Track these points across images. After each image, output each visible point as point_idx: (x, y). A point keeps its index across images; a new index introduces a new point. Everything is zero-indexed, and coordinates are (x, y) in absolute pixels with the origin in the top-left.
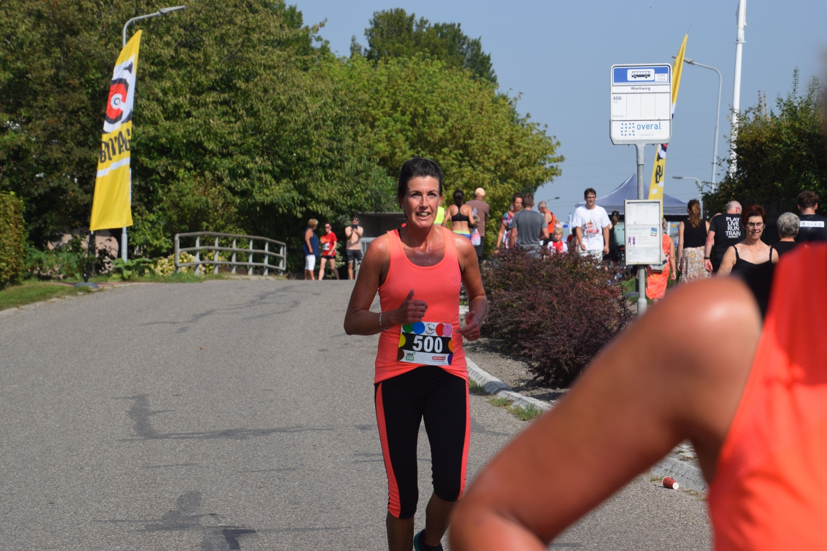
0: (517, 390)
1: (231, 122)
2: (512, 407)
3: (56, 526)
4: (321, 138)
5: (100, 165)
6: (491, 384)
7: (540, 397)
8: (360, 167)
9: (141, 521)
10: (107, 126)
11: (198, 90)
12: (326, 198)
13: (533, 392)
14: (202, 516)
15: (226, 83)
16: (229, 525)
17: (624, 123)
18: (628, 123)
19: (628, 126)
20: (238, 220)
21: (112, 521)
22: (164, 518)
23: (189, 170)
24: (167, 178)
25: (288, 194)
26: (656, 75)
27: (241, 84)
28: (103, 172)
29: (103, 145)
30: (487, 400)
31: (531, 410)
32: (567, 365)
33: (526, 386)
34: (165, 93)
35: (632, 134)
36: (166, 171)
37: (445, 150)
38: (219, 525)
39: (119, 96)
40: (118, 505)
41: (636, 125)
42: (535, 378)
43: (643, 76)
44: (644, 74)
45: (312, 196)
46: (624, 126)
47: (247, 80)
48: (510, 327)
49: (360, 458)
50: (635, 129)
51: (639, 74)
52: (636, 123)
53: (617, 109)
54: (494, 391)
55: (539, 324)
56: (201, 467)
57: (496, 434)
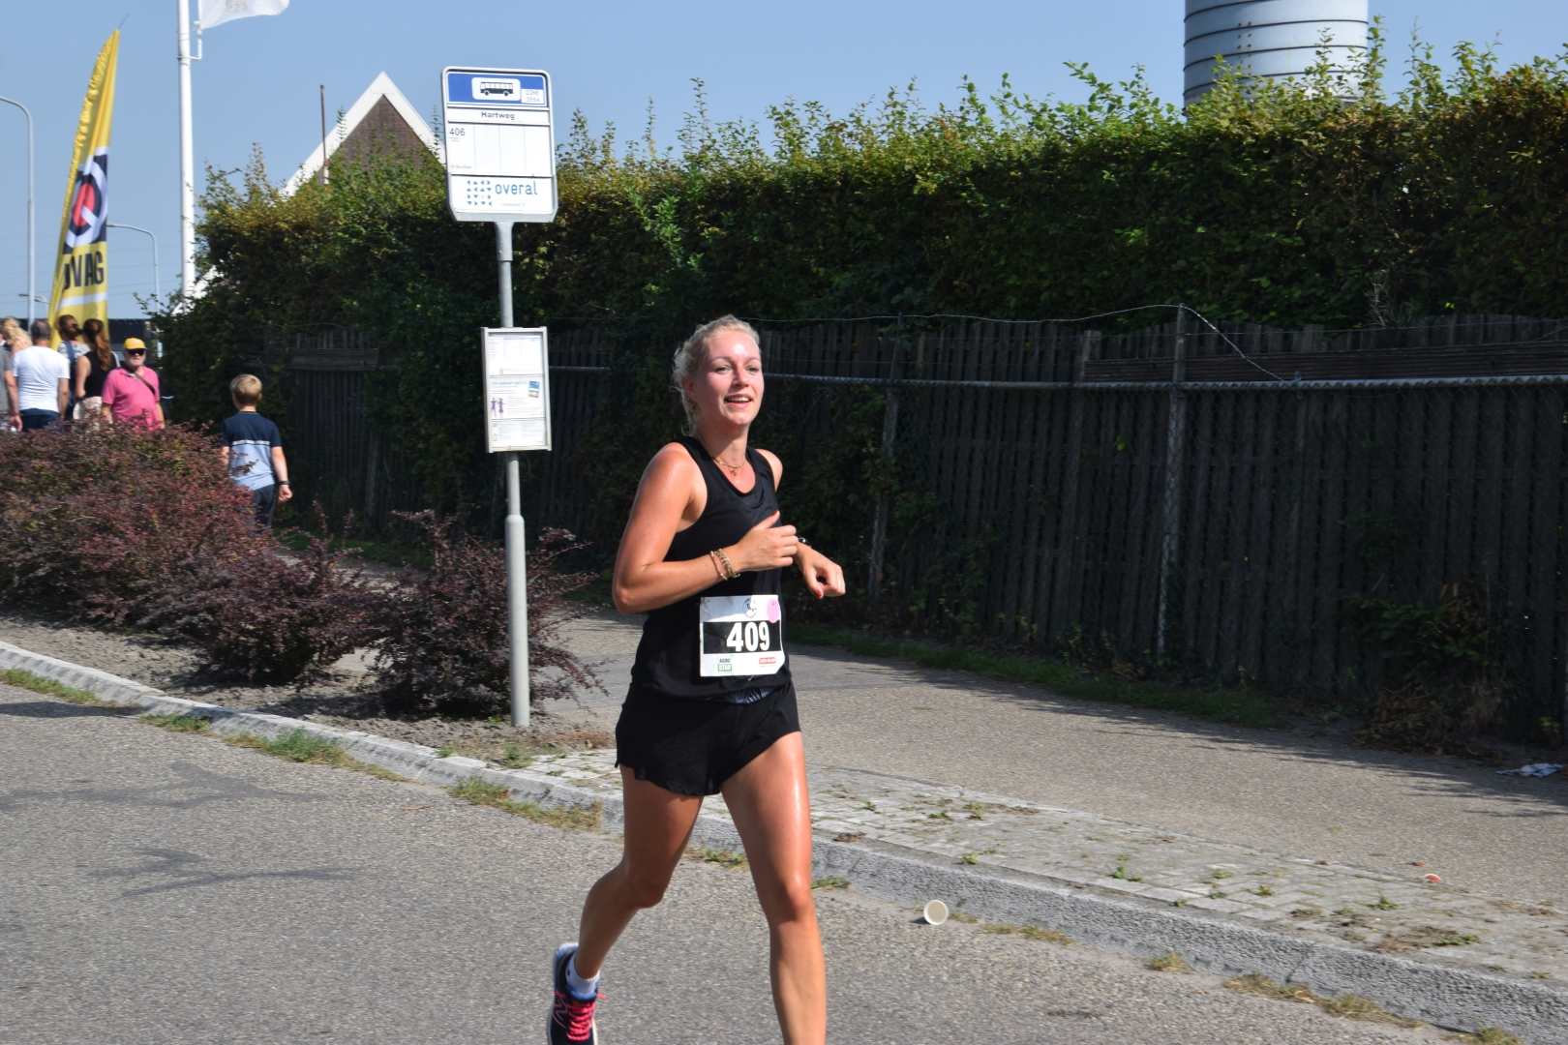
2: (216, 730)
6: (105, 683)
17: (473, 180)
18: (479, 180)
26: (524, 91)
30: (134, 718)
35: (487, 201)
41: (493, 186)
43: (500, 91)
44: (503, 87)
46: (472, 187)
50: (492, 193)
51: (493, 86)
52: (494, 182)
53: (459, 153)
54: (124, 697)
57: (297, 797)
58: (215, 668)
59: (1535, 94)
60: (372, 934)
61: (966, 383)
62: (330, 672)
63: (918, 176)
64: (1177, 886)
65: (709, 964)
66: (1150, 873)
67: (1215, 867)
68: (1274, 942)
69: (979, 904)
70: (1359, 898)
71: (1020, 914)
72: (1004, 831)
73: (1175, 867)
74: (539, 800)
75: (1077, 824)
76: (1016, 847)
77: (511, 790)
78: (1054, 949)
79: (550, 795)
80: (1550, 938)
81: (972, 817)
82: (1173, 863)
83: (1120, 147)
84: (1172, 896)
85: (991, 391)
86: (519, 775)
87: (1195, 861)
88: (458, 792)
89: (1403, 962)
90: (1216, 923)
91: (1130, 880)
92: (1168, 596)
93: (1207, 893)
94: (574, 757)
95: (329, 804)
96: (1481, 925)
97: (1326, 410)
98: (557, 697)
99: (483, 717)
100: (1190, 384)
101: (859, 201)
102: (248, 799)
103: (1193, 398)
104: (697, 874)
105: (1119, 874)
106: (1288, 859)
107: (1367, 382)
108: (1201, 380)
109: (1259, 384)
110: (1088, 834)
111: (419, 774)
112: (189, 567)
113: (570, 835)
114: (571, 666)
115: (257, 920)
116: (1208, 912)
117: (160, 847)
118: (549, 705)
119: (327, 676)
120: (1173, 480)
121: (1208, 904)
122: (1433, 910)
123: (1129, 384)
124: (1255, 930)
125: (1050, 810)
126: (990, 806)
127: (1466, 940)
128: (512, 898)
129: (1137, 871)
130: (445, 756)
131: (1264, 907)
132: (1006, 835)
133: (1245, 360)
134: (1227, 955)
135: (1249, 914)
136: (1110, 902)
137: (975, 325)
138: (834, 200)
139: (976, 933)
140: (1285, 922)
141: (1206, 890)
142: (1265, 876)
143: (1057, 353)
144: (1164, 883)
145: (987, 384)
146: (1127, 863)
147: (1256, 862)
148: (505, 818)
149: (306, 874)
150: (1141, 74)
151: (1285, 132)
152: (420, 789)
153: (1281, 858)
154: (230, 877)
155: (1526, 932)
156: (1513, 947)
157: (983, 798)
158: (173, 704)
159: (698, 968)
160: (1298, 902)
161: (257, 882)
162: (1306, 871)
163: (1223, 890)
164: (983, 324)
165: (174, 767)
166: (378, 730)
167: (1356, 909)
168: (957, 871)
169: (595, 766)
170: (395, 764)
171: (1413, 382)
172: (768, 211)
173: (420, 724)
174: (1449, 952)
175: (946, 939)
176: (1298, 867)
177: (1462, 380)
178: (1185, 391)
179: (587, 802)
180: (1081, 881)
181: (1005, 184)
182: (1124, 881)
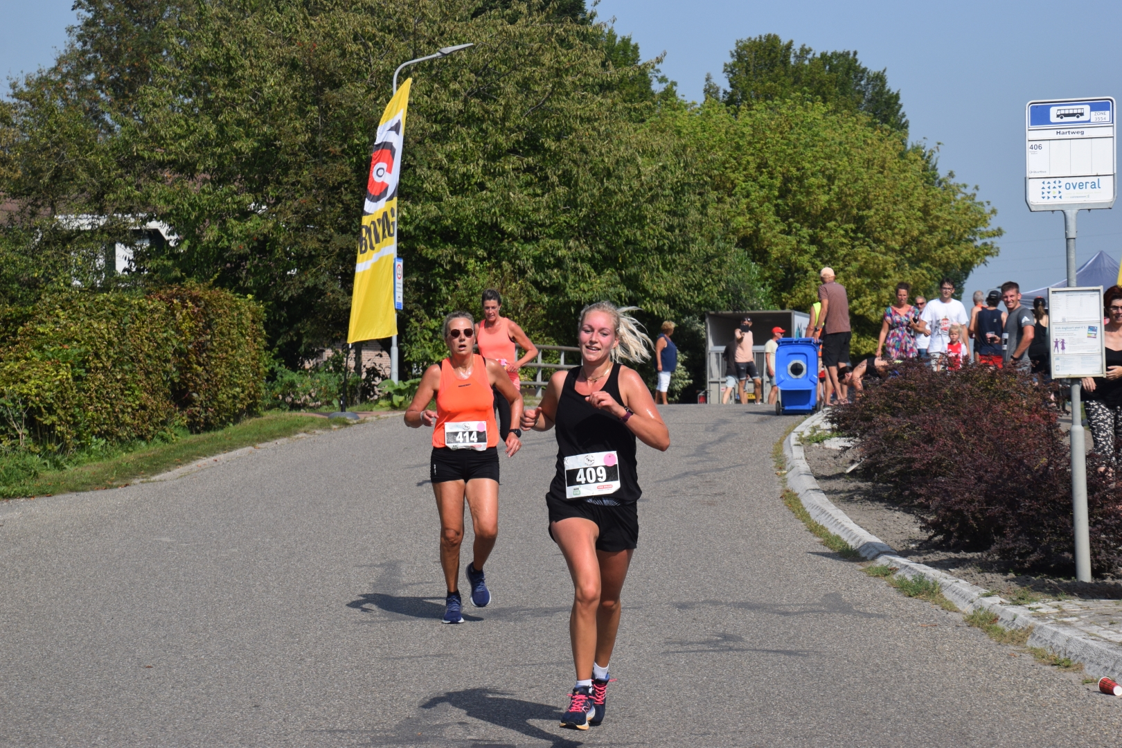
0: (905, 554)
1: (536, 195)
2: (895, 578)
3: (256, 737)
4: (657, 213)
5: (360, 257)
6: (869, 545)
7: (935, 565)
8: (711, 251)
9: (367, 732)
10: (369, 206)
11: (495, 155)
12: (665, 293)
13: (927, 557)
14: (448, 725)
15: (532, 144)
16: (481, 737)
17: (1047, 180)
18: (1052, 181)
19: (1052, 185)
20: (547, 325)
21: (330, 732)
22: (398, 727)
23: (482, 260)
24: (453, 270)
25: (612, 290)
26: (1093, 113)
27: (550, 144)
28: (364, 265)
29: (364, 230)
30: (861, 568)
31: (920, 582)
32: (975, 519)
33: (918, 549)
34: (451, 158)
35: (1058, 195)
36: (451, 262)
37: (831, 224)
38: (469, 737)
39: (384, 165)
40: (341, 710)
41: (1063, 184)
42: (931, 538)
43: (1073, 115)
44: (1075, 112)
45: (645, 291)
46: (1046, 186)
47: (558, 138)
48: (898, 467)
49: (672, 648)
50: (1063, 189)
51: (1067, 112)
52: (1064, 181)
53: (1036, 162)
54: (872, 555)
55: (939, 463)
56: (456, 659)
74: (1008, 625)
77: (1000, 618)
79: (1014, 621)
86: (1010, 609)
88: (970, 619)
111: (968, 607)
130: (990, 596)
148: (975, 635)
170: (960, 600)
179: (1027, 627)
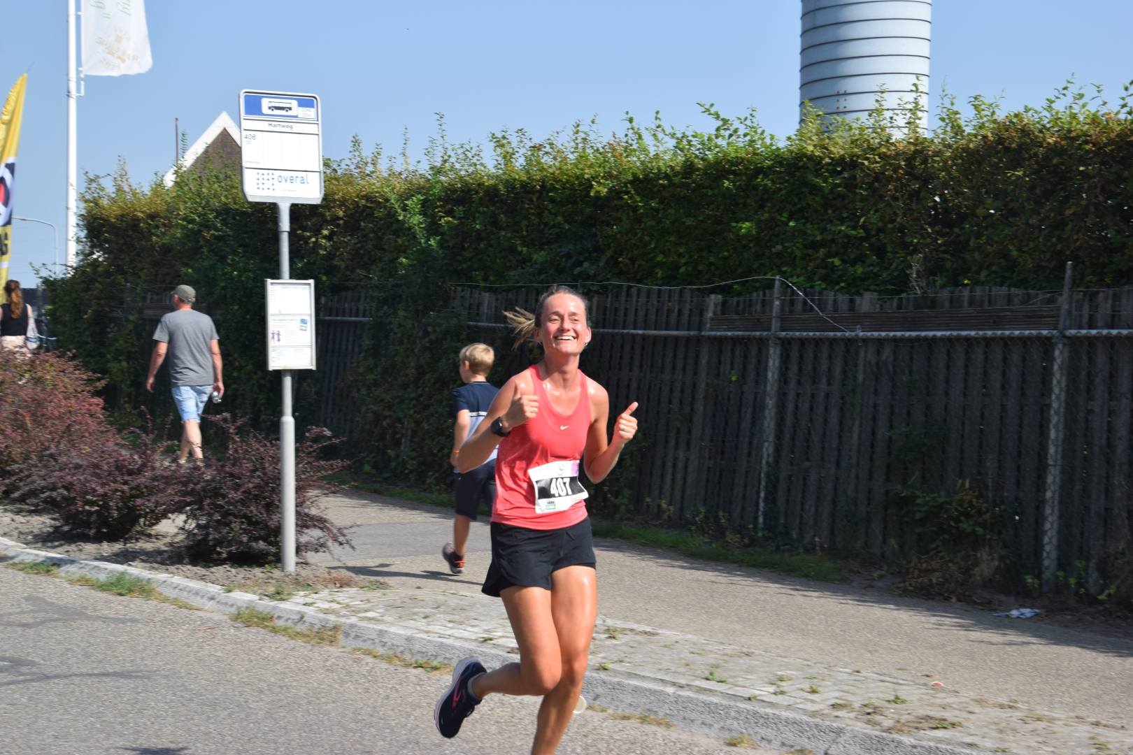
2: (62, 574)
17: (261, 172)
18: (266, 172)
26: (300, 108)
31: (120, 579)
35: (272, 188)
41: (276, 177)
43: (282, 109)
44: (284, 105)
46: (261, 177)
50: (275, 182)
51: (277, 105)
52: (277, 174)
57: (117, 621)
58: (66, 528)
59: (1025, 132)
60: (158, 717)
61: (625, 331)
62: (153, 533)
63: (593, 183)
64: (752, 686)
65: (407, 739)
66: (733, 677)
67: (779, 673)
68: (817, 725)
69: (609, 699)
70: (881, 695)
71: (638, 706)
72: (632, 647)
73: (752, 673)
74: (296, 623)
75: (685, 643)
76: (638, 658)
77: (275, 616)
78: (661, 731)
79: (304, 619)
80: (1013, 725)
81: (610, 637)
82: (751, 670)
83: (737, 164)
84: (746, 693)
85: (644, 337)
86: (283, 605)
87: (767, 669)
88: (237, 617)
89: (907, 740)
90: (777, 712)
91: (718, 682)
92: (766, 486)
93: (772, 691)
94: (325, 593)
95: (140, 626)
96: (965, 715)
97: (879, 353)
98: (317, 551)
99: (261, 565)
100: (784, 333)
101: (552, 200)
102: (79, 621)
103: (786, 344)
104: (407, 677)
105: (710, 677)
106: (834, 669)
107: (907, 334)
108: (791, 330)
109: (831, 334)
110: (692, 650)
111: (210, 605)
112: (52, 456)
113: (316, 649)
114: (328, 529)
115: (72, 707)
116: (772, 705)
117: (7, 655)
118: (311, 556)
119: (150, 536)
120: (770, 403)
121: (773, 699)
122: (932, 705)
123: (741, 333)
124: (805, 718)
125: (668, 634)
126: (624, 630)
127: (953, 725)
128: (267, 692)
129: (724, 676)
130: (229, 591)
131: (812, 701)
132: (633, 650)
133: (822, 317)
134: (784, 736)
135: (801, 706)
136: (703, 697)
137: (633, 290)
138: (535, 199)
139: (605, 719)
140: (826, 712)
141: (772, 689)
142: (815, 680)
143: (691, 310)
144: (742, 684)
145: (640, 332)
146: (718, 670)
147: (810, 671)
148: (270, 636)
149: (115, 674)
150: (754, 113)
151: (852, 156)
152: (209, 615)
153: (829, 668)
154: (57, 676)
155: (996, 721)
156: (986, 730)
157: (620, 624)
158: (31, 554)
159: (397, 741)
160: (837, 698)
161: (77, 680)
162: (845, 677)
163: (783, 689)
164: (639, 289)
165: (27, 599)
166: (182, 573)
167: (877, 703)
168: (594, 675)
169: (339, 599)
170: (192, 597)
171: (939, 334)
172: (487, 207)
173: (214, 569)
174: (940, 733)
175: (583, 723)
176: (841, 674)
177: (973, 333)
178: (780, 339)
179: (330, 625)
180: (683, 682)
181: (655, 189)
182: (714, 683)
